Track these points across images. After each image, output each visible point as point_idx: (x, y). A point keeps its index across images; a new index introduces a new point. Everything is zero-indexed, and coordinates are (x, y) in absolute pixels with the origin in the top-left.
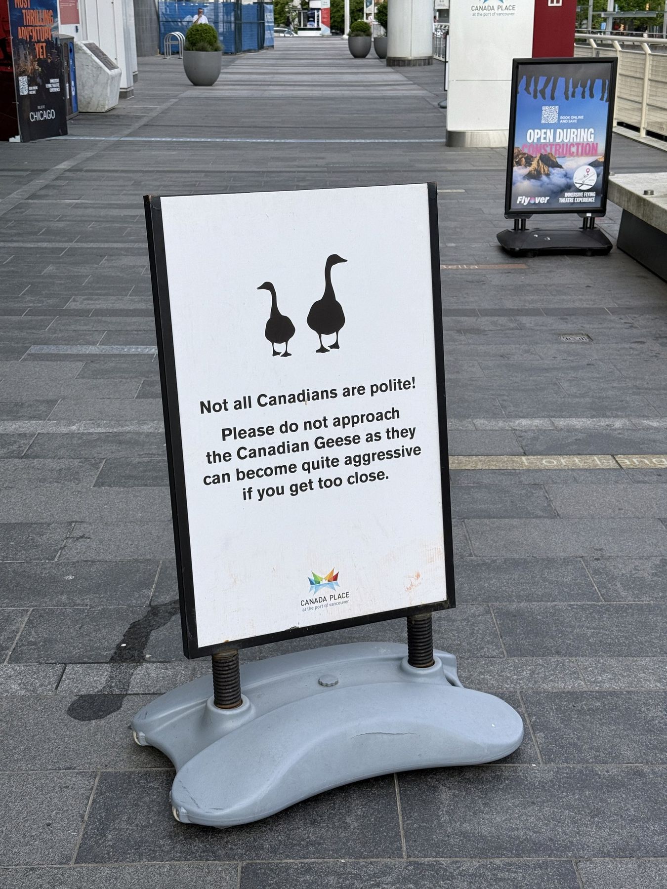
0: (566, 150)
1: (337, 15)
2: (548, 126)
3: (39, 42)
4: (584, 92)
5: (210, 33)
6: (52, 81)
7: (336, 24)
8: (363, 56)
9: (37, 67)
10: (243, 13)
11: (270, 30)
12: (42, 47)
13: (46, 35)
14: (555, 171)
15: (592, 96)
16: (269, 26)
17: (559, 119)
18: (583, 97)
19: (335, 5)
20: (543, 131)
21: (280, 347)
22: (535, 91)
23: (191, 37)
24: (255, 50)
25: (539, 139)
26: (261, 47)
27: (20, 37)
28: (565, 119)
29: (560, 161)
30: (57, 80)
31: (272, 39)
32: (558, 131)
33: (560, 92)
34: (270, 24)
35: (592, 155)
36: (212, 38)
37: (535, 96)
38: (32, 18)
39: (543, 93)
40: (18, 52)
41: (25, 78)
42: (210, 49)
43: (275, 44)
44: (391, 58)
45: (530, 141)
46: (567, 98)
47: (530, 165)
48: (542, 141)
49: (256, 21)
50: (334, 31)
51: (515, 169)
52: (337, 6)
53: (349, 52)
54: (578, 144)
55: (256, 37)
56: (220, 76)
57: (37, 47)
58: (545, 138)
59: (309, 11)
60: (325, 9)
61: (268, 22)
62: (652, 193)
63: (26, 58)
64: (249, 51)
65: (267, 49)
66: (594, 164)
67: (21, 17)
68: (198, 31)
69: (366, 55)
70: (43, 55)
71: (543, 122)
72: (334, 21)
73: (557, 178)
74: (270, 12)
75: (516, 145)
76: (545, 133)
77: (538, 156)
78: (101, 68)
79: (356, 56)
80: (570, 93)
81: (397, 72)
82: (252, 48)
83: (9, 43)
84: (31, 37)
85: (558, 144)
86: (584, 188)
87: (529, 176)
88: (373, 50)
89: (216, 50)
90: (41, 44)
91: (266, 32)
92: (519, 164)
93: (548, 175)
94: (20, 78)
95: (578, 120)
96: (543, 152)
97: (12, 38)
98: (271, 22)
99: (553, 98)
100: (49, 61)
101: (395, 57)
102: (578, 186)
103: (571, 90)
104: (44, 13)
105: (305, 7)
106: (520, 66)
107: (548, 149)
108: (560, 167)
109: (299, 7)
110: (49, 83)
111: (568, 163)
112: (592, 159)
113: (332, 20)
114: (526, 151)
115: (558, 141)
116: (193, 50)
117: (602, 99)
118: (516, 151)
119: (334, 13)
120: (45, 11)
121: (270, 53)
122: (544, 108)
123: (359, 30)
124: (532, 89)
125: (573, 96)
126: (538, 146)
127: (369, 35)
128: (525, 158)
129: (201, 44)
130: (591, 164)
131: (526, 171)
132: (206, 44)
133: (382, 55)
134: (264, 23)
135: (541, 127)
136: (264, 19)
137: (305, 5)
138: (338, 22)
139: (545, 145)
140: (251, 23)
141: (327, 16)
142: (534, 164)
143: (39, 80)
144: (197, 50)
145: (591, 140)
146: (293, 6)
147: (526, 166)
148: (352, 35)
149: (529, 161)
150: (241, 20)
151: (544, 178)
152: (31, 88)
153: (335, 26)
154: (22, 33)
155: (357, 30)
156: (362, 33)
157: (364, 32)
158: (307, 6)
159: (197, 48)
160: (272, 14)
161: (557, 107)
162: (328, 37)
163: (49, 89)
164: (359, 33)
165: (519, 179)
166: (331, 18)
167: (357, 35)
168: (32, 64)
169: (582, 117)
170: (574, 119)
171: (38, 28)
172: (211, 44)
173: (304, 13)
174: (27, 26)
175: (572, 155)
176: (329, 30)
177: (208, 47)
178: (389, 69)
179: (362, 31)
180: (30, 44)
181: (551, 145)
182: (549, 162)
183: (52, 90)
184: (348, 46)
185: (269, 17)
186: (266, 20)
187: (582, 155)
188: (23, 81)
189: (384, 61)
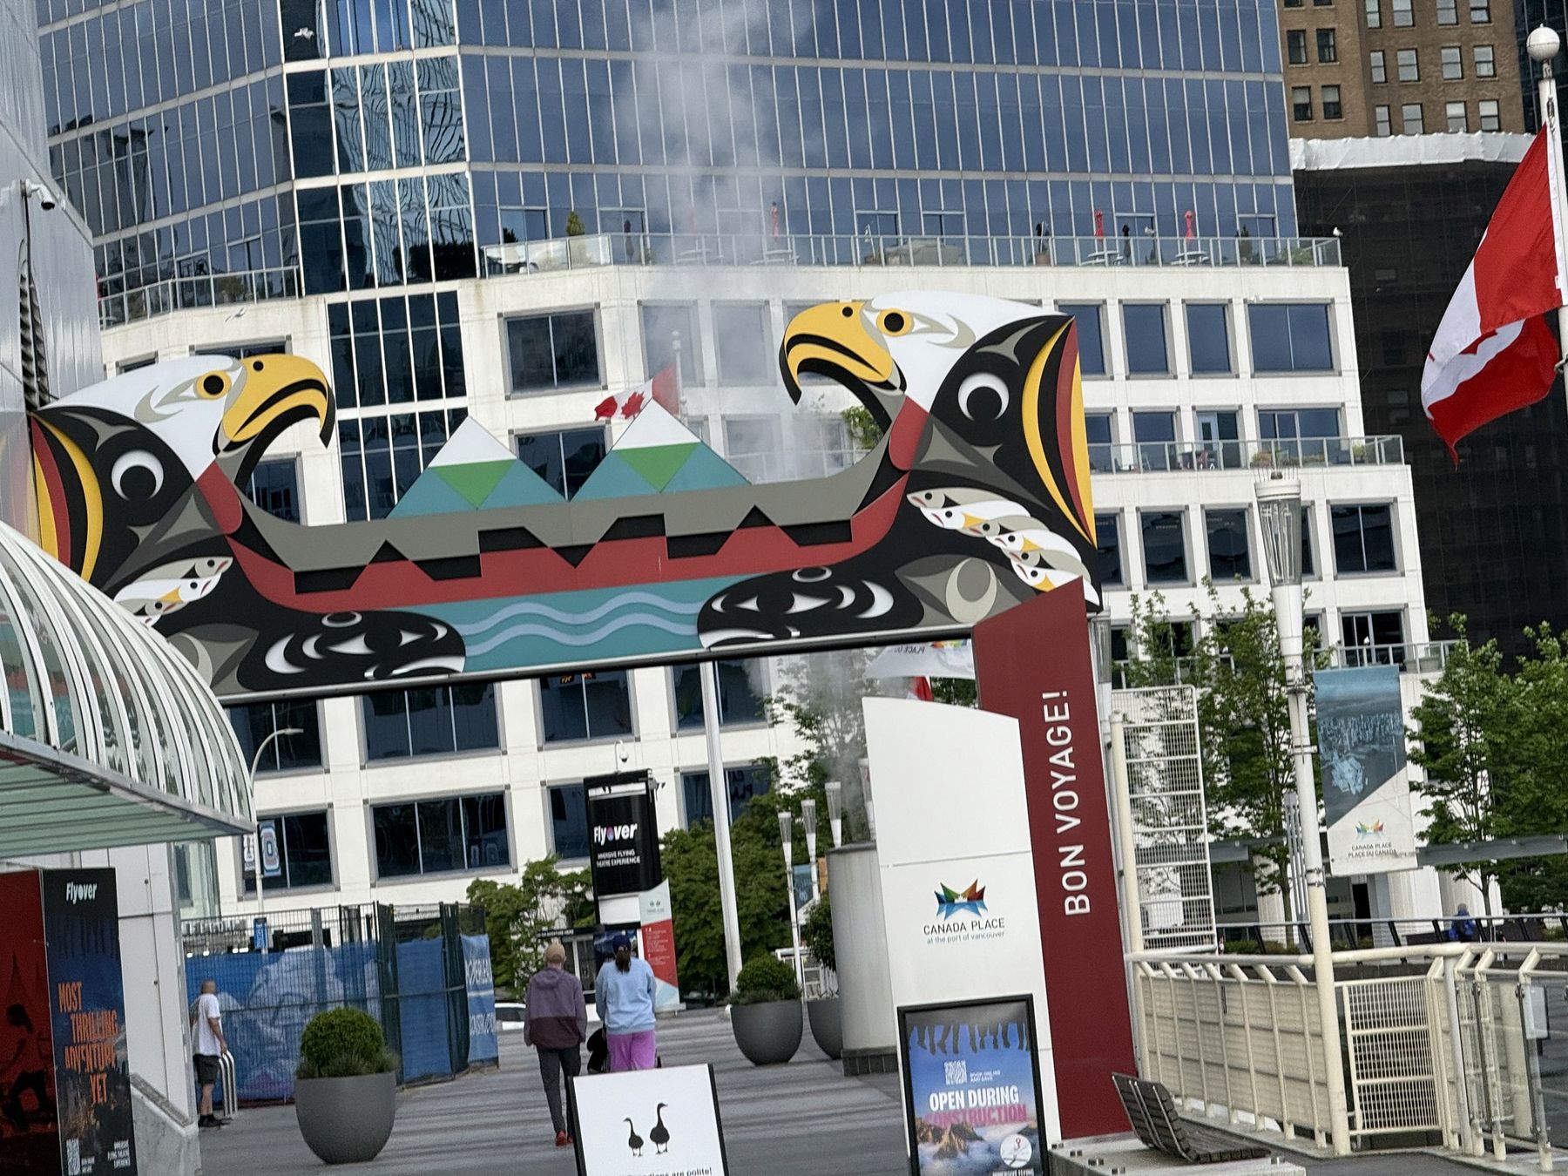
0: (985, 1116)
1: (700, 939)
2: (956, 1087)
3: (96, 1071)
4: (995, 1042)
5: (362, 1029)
6: (117, 1145)
7: (701, 969)
8: (783, 1057)
9: (93, 1122)
10: (400, 969)
11: (484, 1012)
12: (101, 1081)
13: (107, 1057)
14: (975, 1145)
15: (1007, 1045)
16: (479, 999)
17: (969, 1078)
18: (996, 1046)
19: (691, 905)
20: (950, 1094)
21: (637, 1151)
22: (932, 1045)
23: (316, 1044)
24: (444, 1075)
25: (946, 1106)
26: (460, 1063)
27: (68, 1066)
28: (976, 1077)
29: (978, 1132)
30: (126, 1144)
31: (492, 1037)
32: (970, 1093)
33: (964, 1044)
34: (482, 994)
35: (1021, 1121)
36: (368, 1041)
37: (933, 1051)
38: (85, 1028)
39: (942, 1046)
40: (66, 1095)
41: (76, 1142)
42: (364, 1069)
43: (502, 1052)
44: (854, 1052)
45: (935, 1109)
46: (975, 1050)
47: (940, 1140)
48: (951, 1107)
49: (441, 987)
50: (694, 995)
51: (920, 1146)
52: (700, 906)
53: (739, 1054)
54: (999, 1108)
55: (445, 1036)
56: (391, 1140)
57: (94, 1081)
58: (954, 1104)
59: (600, 936)
60: (654, 926)
61: (477, 988)
62: (1102, 1162)
63: (76, 1104)
64: (426, 1079)
65: (477, 1069)
66: (1025, 1132)
67: (69, 1030)
68: (332, 1027)
69: (791, 1057)
70: (102, 1096)
71: (948, 1082)
72: (694, 960)
73: (978, 1153)
74: (481, 956)
75: (917, 1115)
76: (954, 1097)
77: (949, 1127)
78: (164, 1123)
79: (759, 1059)
80: (978, 1045)
81: (871, 1086)
82: (434, 1069)
83: (51, 1079)
84: (84, 1064)
85: (971, 1110)
86: (1017, 1164)
87: (940, 1155)
88: (808, 1037)
89: (381, 1070)
90: (98, 1077)
91: (472, 1018)
92: (925, 1139)
93: (966, 1151)
94: (69, 1143)
95: (994, 1077)
96: (956, 1123)
97: (55, 1068)
98: (485, 987)
99: (956, 1051)
100: (113, 1107)
101: (866, 1050)
102: (1008, 1163)
103: (978, 1040)
104: (104, 1017)
105: (582, 923)
106: (907, 1016)
107: (961, 1117)
108: (981, 1139)
109: (561, 923)
110: (112, 1149)
111: (990, 1134)
112: (1021, 1126)
113: (685, 959)
114: (931, 1122)
115: (971, 1105)
116: (320, 1076)
117: (1021, 1047)
118: (918, 1123)
119: (690, 931)
120: (105, 1013)
121: (490, 1078)
122: (946, 1065)
123: (762, 985)
124: (927, 1042)
125: (982, 1046)
126: (947, 1114)
127: (794, 995)
128: (933, 1132)
129: (340, 1060)
130: (1020, 1133)
131: (936, 1148)
132: (355, 1058)
133: (833, 1049)
134: (464, 992)
135: (947, 1089)
136: (464, 982)
137: (581, 916)
138: (709, 962)
139: (956, 1112)
140: (428, 996)
141: (663, 949)
142: (945, 1138)
143: (97, 1146)
144: (336, 1074)
145: (1016, 1101)
146: (539, 923)
147: (934, 1142)
148: (742, 1001)
149: (938, 1136)
150: (396, 990)
151: (962, 1156)
152: (84, 1162)
153: (696, 976)
154: (72, 1057)
155: (757, 986)
156: (773, 993)
157: (778, 988)
158: (590, 919)
159: (332, 1068)
160: (488, 962)
161: (964, 1063)
162: (673, 1015)
163: (112, 1161)
164: (763, 991)
165: (928, 1159)
166: (679, 953)
167: (756, 1001)
168: (87, 1117)
169: (998, 1073)
170: (989, 1076)
171: (94, 1046)
172: (367, 1055)
173: (580, 944)
174: (77, 1044)
175: (993, 1122)
176: (674, 993)
177: (362, 1064)
178: (853, 1082)
179: (770, 986)
180: (82, 1077)
181: (964, 1112)
182: (964, 1133)
183: (117, 1164)
184: (733, 1037)
185: (477, 972)
186: (469, 982)
187: (1006, 1121)
188: (73, 1147)
189: (840, 1064)
